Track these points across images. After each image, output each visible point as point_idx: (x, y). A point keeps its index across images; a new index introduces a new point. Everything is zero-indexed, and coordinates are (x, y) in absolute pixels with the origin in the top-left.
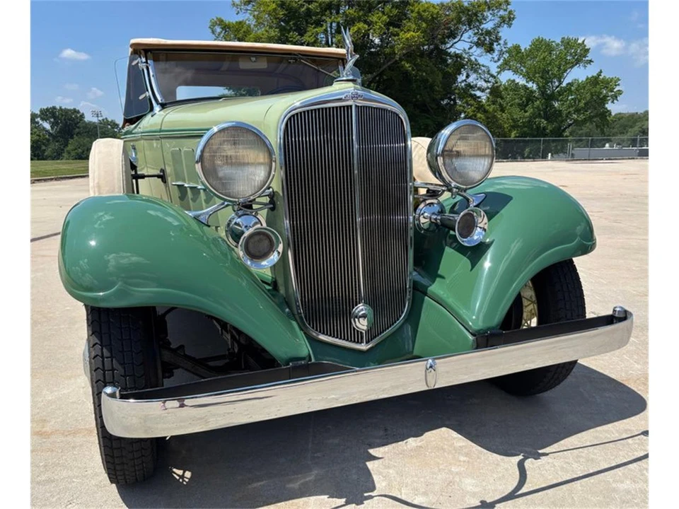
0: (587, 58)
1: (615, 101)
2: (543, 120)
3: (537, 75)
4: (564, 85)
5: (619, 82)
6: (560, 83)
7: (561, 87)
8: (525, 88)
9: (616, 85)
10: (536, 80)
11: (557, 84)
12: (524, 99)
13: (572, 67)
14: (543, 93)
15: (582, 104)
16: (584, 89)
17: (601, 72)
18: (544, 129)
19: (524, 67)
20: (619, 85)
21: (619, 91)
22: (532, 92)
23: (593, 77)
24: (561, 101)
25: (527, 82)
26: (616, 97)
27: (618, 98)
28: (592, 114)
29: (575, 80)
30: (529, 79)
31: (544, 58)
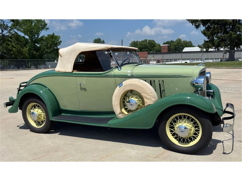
0: (46, 27)
1: (60, 45)
2: (34, 51)
3: (29, 32)
4: (40, 37)
5: (60, 38)
6: (38, 36)
7: (39, 38)
8: (24, 37)
9: (59, 39)
10: (28, 34)
11: (36, 36)
12: (24, 42)
13: (41, 30)
14: (32, 40)
15: (49, 45)
16: (49, 40)
17: (54, 33)
18: (35, 55)
19: (22, 28)
20: (60, 39)
21: (60, 41)
22: (27, 39)
23: (51, 35)
24: (40, 44)
25: (25, 35)
26: (60, 43)
27: (61, 44)
28: (53, 49)
29: (44, 35)
30: (26, 34)
31: (30, 26)
